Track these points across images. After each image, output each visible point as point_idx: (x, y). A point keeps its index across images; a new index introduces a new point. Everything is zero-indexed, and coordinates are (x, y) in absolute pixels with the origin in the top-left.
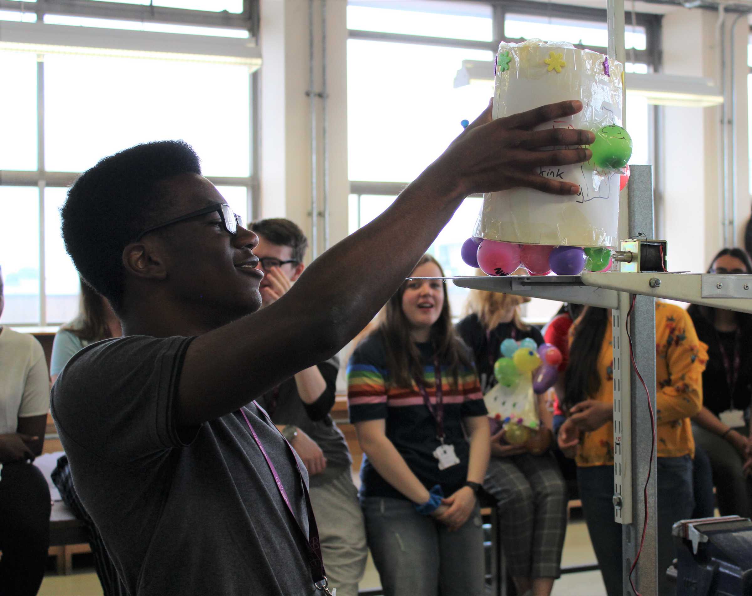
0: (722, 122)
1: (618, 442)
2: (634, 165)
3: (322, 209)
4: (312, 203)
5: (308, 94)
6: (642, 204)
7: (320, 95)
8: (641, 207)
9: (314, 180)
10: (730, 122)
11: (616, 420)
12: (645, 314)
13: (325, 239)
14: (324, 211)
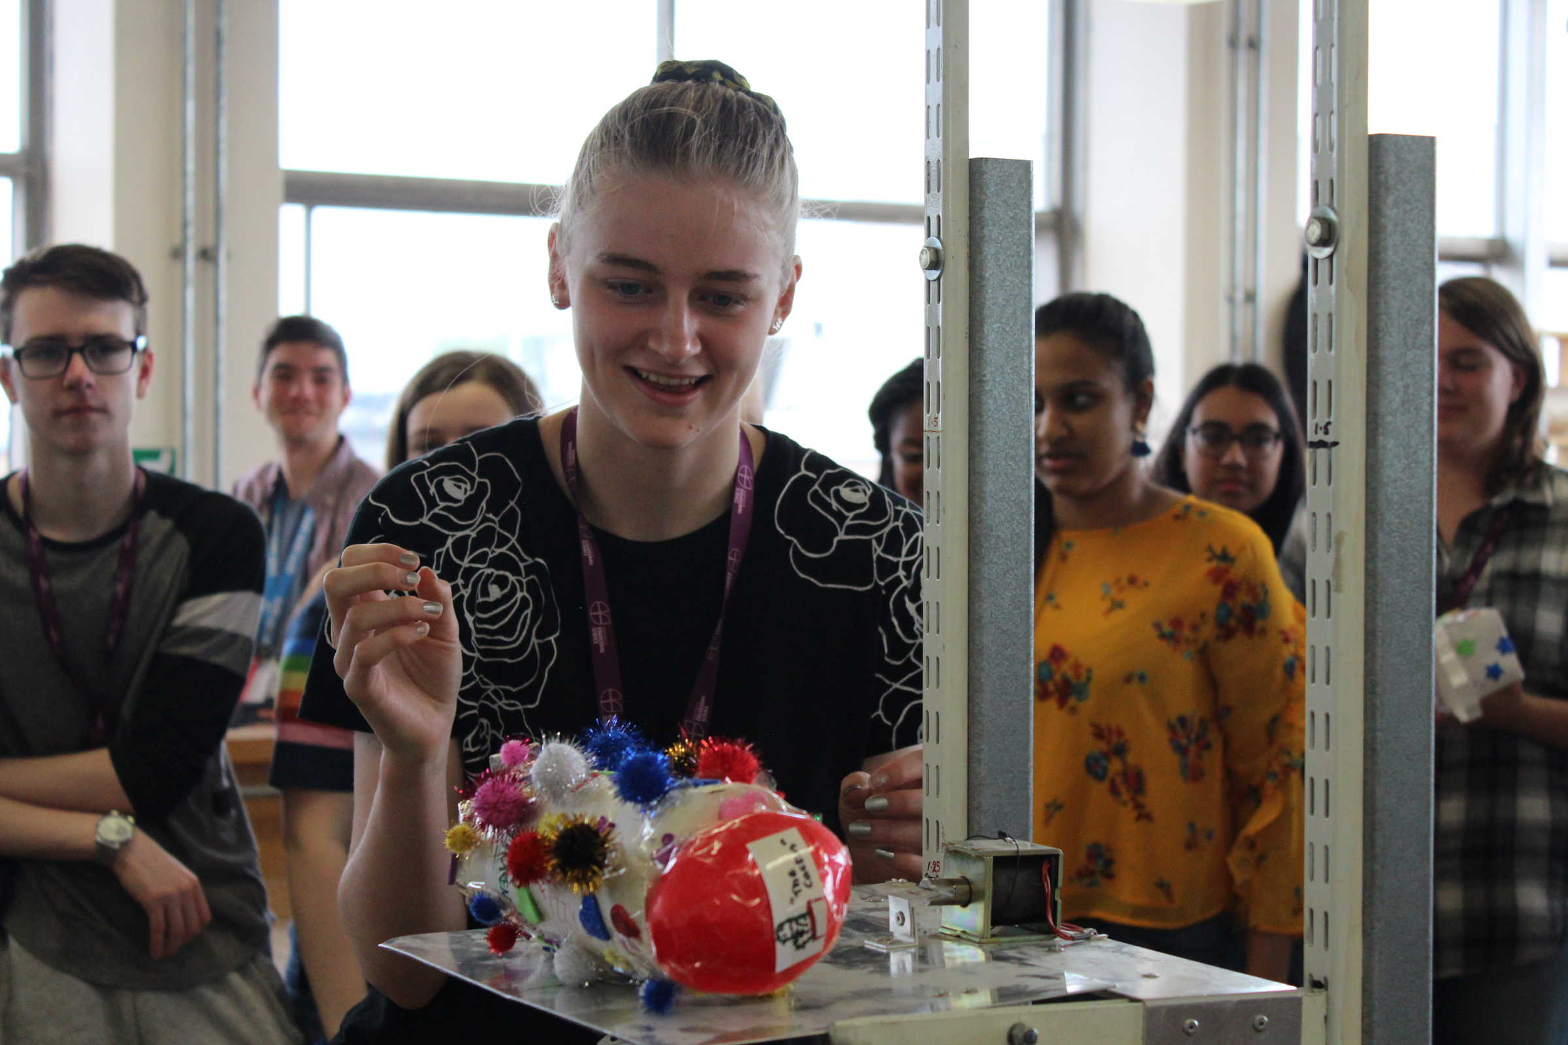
0: (1233, 43)
2: (987, 159)
3: (209, 241)
4: (185, 225)
6: (1004, 260)
8: (1003, 268)
9: (191, 166)
10: (1254, 44)
11: (929, 817)
12: (1006, 546)
13: (217, 320)
14: (216, 247)
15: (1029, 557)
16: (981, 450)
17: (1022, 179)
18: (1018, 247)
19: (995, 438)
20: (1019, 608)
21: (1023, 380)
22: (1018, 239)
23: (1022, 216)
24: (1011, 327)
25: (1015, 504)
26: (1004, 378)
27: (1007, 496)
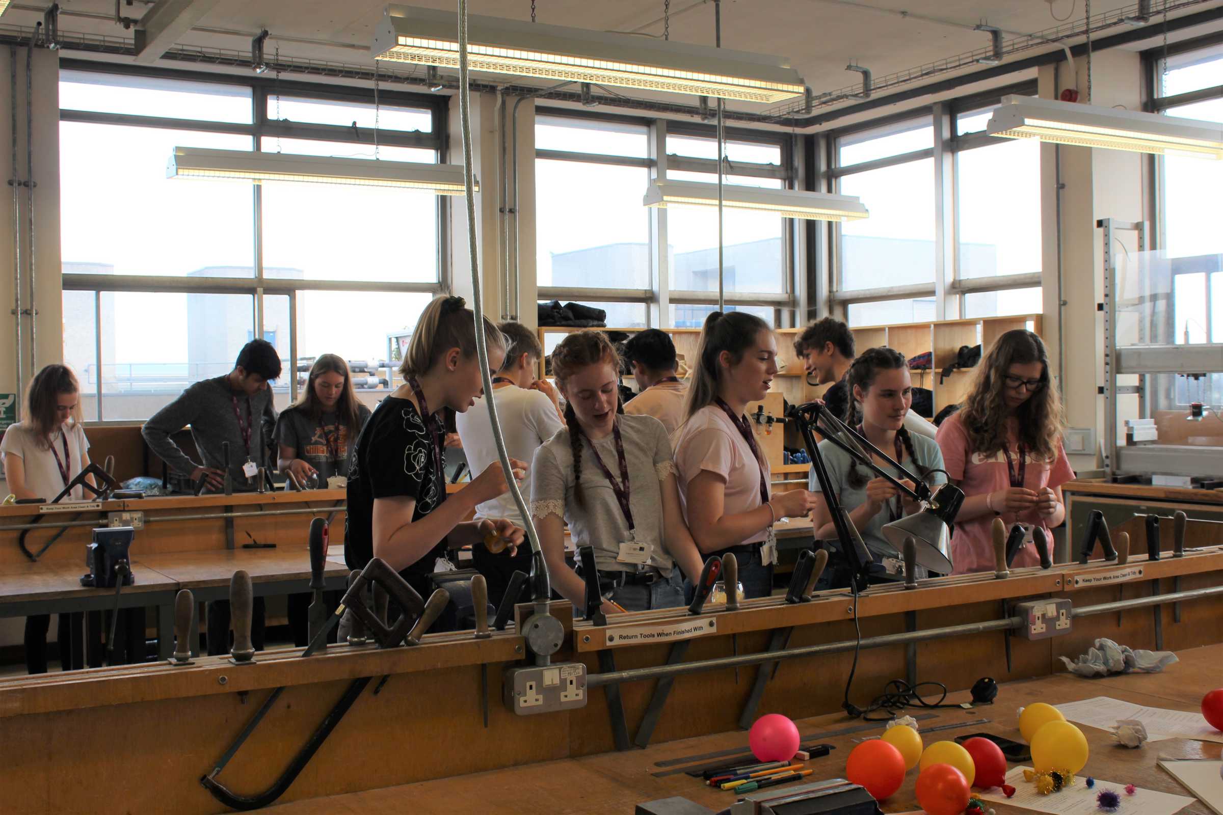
0: (502, 211)
3: (28, 307)
5: (10, 183)
7: (26, 184)
9: (19, 276)
10: (512, 211)
13: (32, 339)
14: (31, 309)
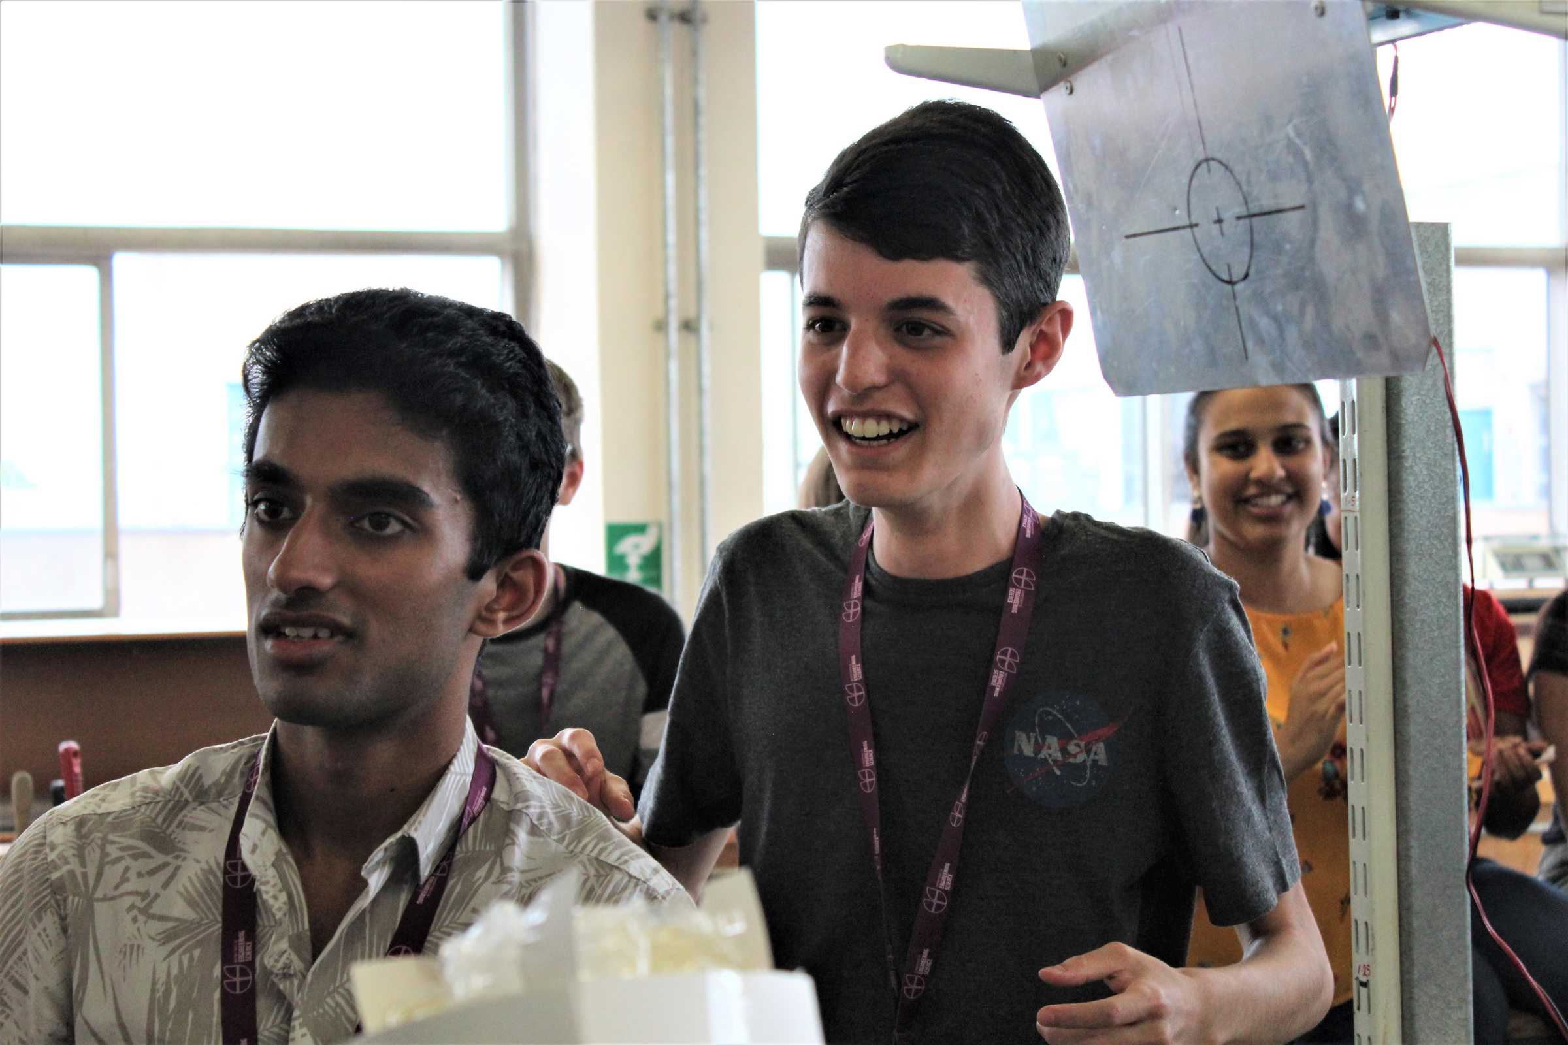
1: (1364, 979)
3: (692, 313)
4: (667, 297)
5: (652, 15)
7: (685, 18)
9: (672, 238)
11: (1357, 918)
12: (1432, 631)
13: (700, 391)
14: (698, 319)
15: (1458, 642)
16: (1402, 529)
17: (1440, 243)
18: (1437, 315)
19: (1417, 517)
20: (1449, 696)
21: (1446, 455)
22: (1436, 306)
23: (1440, 282)
24: (1432, 399)
25: (1441, 585)
26: (1425, 453)
27: (1431, 578)
